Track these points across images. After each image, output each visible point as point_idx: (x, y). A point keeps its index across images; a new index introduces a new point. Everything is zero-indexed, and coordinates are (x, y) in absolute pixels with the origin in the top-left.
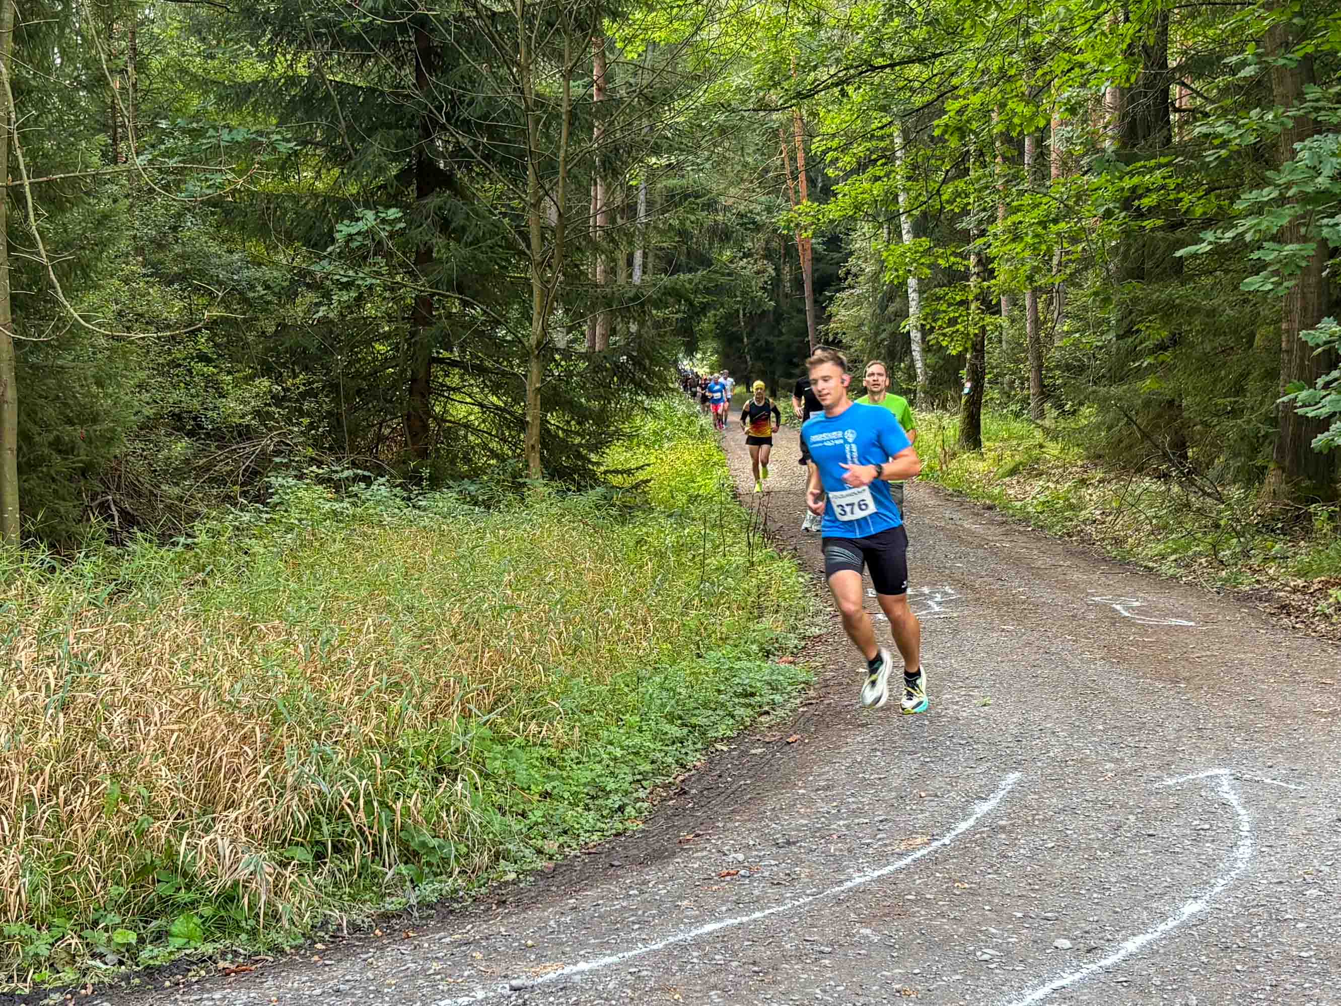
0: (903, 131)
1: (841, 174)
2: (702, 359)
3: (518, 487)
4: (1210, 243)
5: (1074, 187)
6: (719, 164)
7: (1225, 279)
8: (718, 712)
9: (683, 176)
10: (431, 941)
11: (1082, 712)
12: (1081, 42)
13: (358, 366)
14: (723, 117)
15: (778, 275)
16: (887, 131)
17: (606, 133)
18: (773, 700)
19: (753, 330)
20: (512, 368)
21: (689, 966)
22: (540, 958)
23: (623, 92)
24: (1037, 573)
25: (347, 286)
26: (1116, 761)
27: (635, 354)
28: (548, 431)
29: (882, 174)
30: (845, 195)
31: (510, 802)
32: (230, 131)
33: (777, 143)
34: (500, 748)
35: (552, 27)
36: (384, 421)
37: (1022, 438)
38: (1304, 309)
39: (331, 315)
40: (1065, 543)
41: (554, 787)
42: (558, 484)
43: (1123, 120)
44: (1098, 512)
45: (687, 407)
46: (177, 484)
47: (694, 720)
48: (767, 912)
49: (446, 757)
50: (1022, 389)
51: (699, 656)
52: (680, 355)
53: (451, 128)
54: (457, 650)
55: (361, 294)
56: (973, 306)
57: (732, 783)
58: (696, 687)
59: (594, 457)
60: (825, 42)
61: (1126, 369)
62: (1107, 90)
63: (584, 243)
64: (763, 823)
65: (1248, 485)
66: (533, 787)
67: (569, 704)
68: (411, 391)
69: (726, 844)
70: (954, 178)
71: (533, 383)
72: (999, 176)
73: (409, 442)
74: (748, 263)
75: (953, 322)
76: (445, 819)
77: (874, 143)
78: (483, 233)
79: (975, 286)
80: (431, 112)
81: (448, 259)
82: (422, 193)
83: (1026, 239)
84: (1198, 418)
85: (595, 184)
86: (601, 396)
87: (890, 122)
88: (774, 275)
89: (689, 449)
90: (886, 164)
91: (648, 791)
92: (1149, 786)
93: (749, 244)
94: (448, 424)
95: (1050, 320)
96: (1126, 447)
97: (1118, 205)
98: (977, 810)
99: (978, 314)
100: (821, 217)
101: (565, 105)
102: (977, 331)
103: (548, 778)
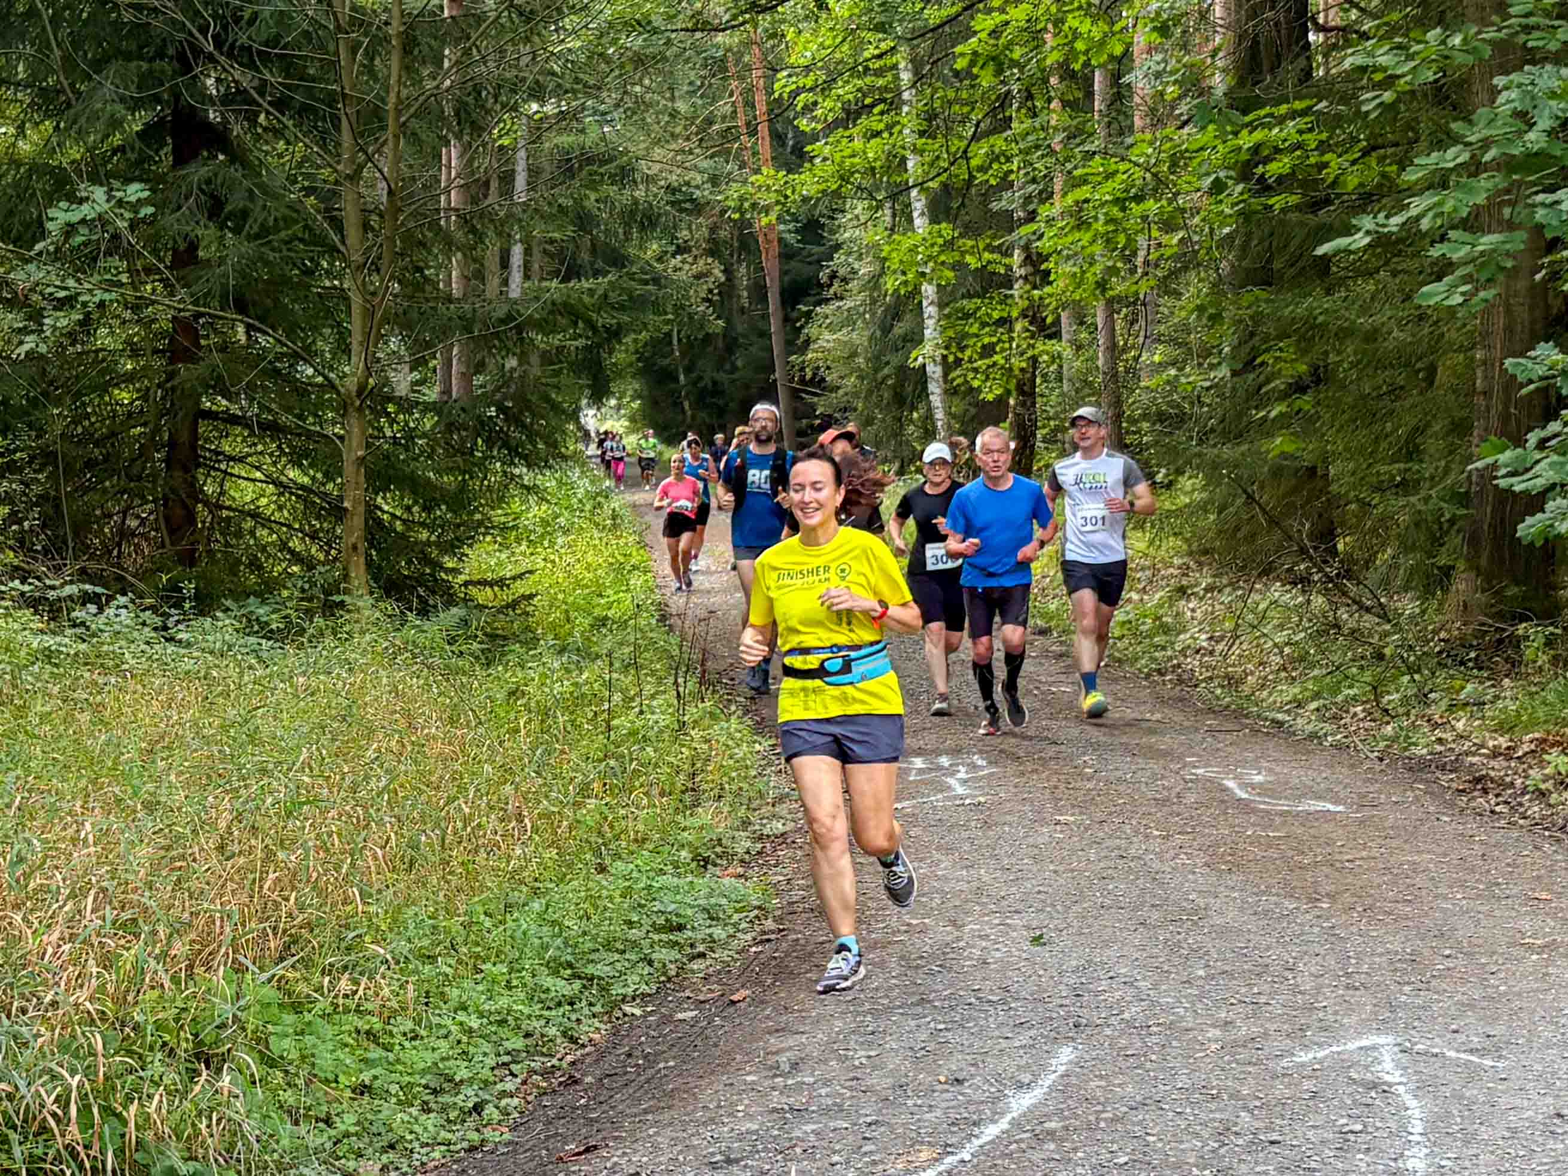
0: (913, 62)
1: (820, 127)
2: (619, 408)
3: (332, 608)
4: (1368, 233)
5: (1168, 145)
7: (1393, 284)
8: (627, 956)
9: (583, 131)
11: (1174, 948)
13: (86, 423)
14: (640, 42)
15: (728, 279)
16: (889, 61)
17: (461, 65)
18: (710, 935)
19: (693, 363)
20: (322, 424)
23: (490, 3)
25: (67, 303)
26: (1225, 1025)
27: (510, 403)
28: (379, 522)
29: (881, 126)
30: (825, 159)
31: (306, 1101)
33: (725, 79)
34: (289, 1018)
36: (129, 507)
38: (1509, 329)
39: (43, 349)
40: (1153, 684)
41: (375, 1078)
42: (391, 606)
43: (1239, 44)
44: (1204, 637)
45: (592, 482)
47: (590, 970)
49: (208, 1034)
51: (602, 869)
52: (584, 402)
53: (222, 59)
54: (228, 866)
55: (88, 315)
56: (1018, 327)
57: (647, 1066)
58: (595, 919)
59: (448, 561)
61: (1245, 421)
63: (430, 235)
64: (693, 1130)
65: (1427, 593)
66: (342, 1078)
67: (403, 947)
68: (167, 460)
70: (987, 133)
72: (1055, 129)
73: (167, 540)
74: (683, 262)
75: (988, 351)
76: (205, 1131)
77: (868, 80)
78: (276, 220)
79: (1021, 297)
80: (191, 34)
81: (222, 261)
82: (181, 159)
83: (1095, 226)
84: (1352, 494)
85: (447, 143)
86: (459, 468)
87: (893, 48)
88: (723, 279)
89: (595, 546)
90: (888, 111)
91: (519, 1080)
92: (1271, 1065)
93: (684, 234)
94: (225, 513)
95: (1133, 347)
96: (1245, 538)
97: (1232, 173)
98: (1014, 1105)
99: (1025, 339)
100: (789, 193)
101: (395, 23)
102: (1024, 365)
103: (367, 1062)
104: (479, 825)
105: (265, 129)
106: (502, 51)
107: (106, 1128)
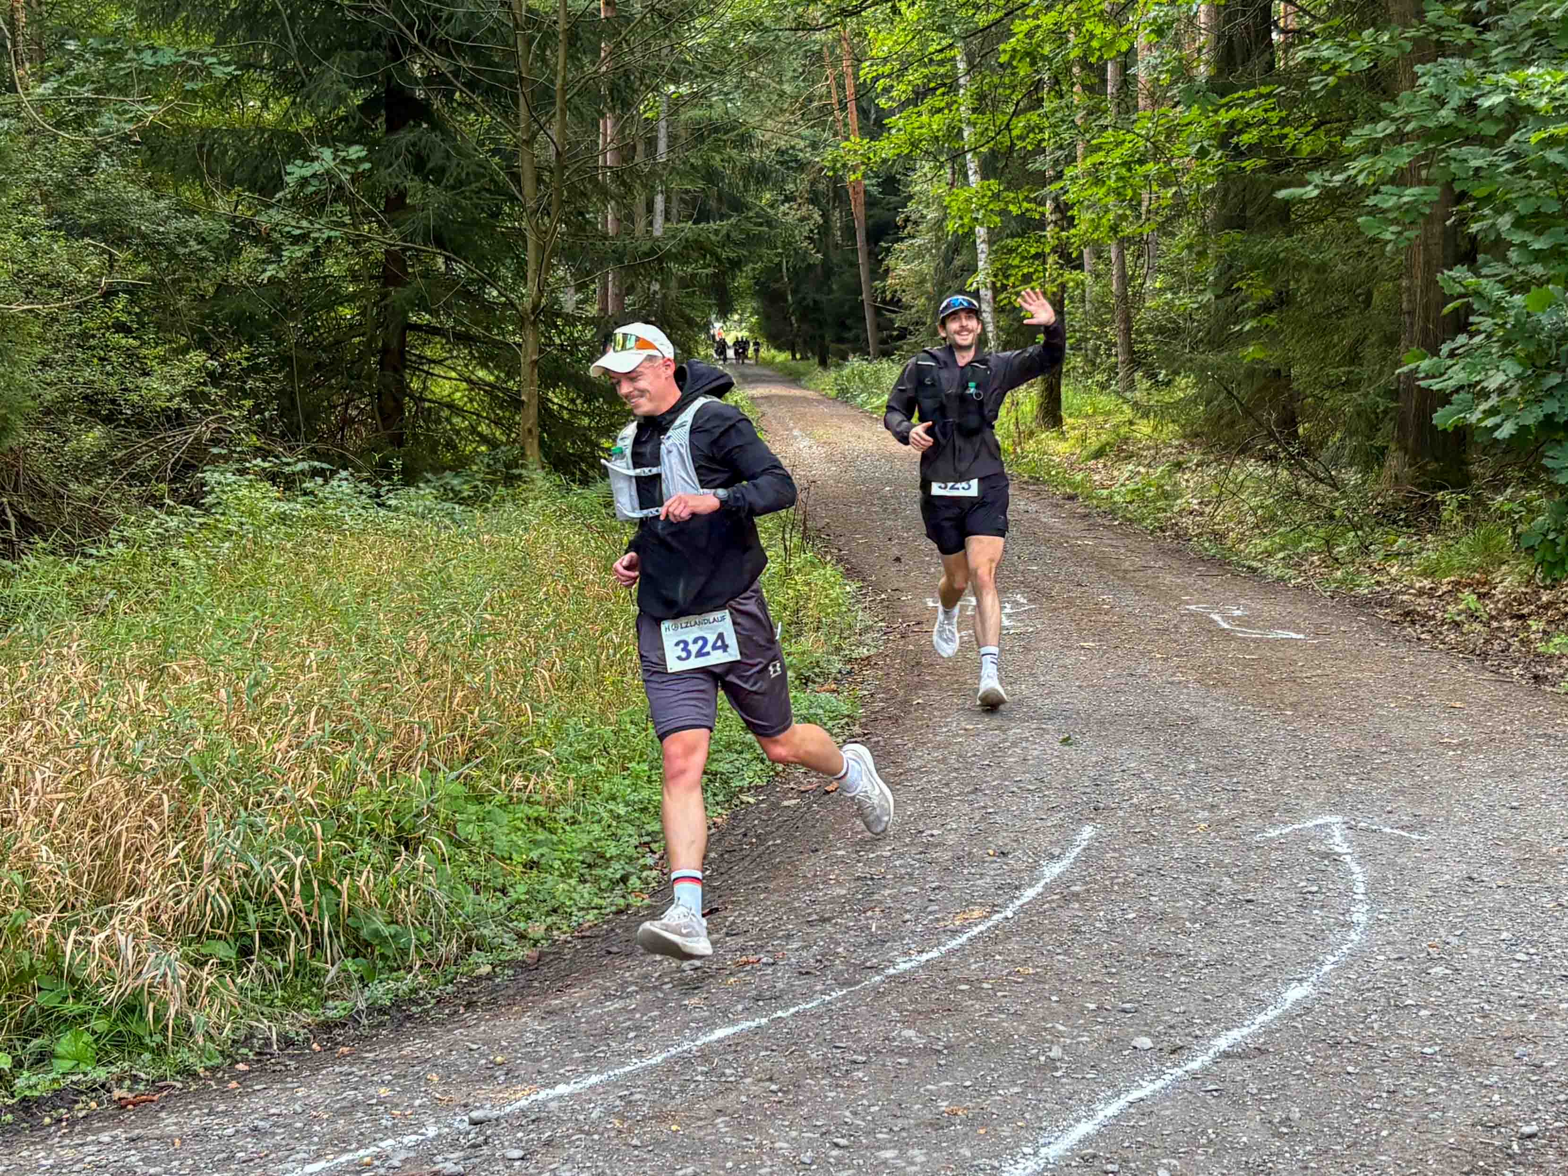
0: (967, 54)
1: (895, 105)
2: (740, 321)
3: (511, 480)
4: (1317, 186)
5: (1162, 121)
6: (751, 93)
7: (1338, 228)
8: (744, 756)
9: (710, 107)
11: (1172, 748)
13: (317, 334)
14: (754, 38)
15: (825, 222)
16: (949, 54)
17: (614, 55)
19: (798, 286)
20: (504, 337)
21: (692, 1086)
22: (510, 1079)
24: (1125, 577)
25: (303, 238)
26: (1211, 808)
28: (549, 411)
29: (943, 104)
30: (899, 130)
31: (486, 875)
32: (155, 53)
33: (821, 67)
34: (476, 808)
36: (351, 400)
37: (1109, 414)
38: (1427, 263)
39: (282, 275)
40: (1156, 539)
41: (542, 855)
42: (560, 475)
43: (1218, 43)
44: (1196, 501)
46: (89, 482)
48: (792, 1010)
49: (407, 822)
50: (1109, 356)
52: (712, 318)
53: (425, 49)
54: (423, 689)
55: (317, 249)
56: (1050, 260)
57: (757, 845)
59: (605, 443)
61: (1226, 333)
62: (1200, 8)
63: (589, 187)
65: (1366, 468)
66: (514, 856)
67: (565, 750)
68: (381, 363)
69: (748, 923)
70: (1025, 111)
72: (1077, 107)
73: (381, 426)
74: (790, 208)
75: (1027, 278)
76: (404, 900)
77: (932, 69)
78: (468, 174)
79: (1052, 237)
80: (400, 30)
81: (425, 206)
82: (393, 126)
83: (1109, 182)
84: (1308, 392)
85: (603, 115)
87: (952, 44)
88: (821, 222)
90: (948, 93)
91: (657, 856)
92: (1248, 839)
93: (790, 187)
94: (427, 404)
95: (1139, 276)
96: (1227, 425)
97: (1214, 142)
98: (1047, 873)
99: (1055, 269)
100: (871, 156)
101: (561, 22)
103: (535, 843)
104: (627, 652)
105: (460, 104)
106: (647, 44)
107: (324, 899)
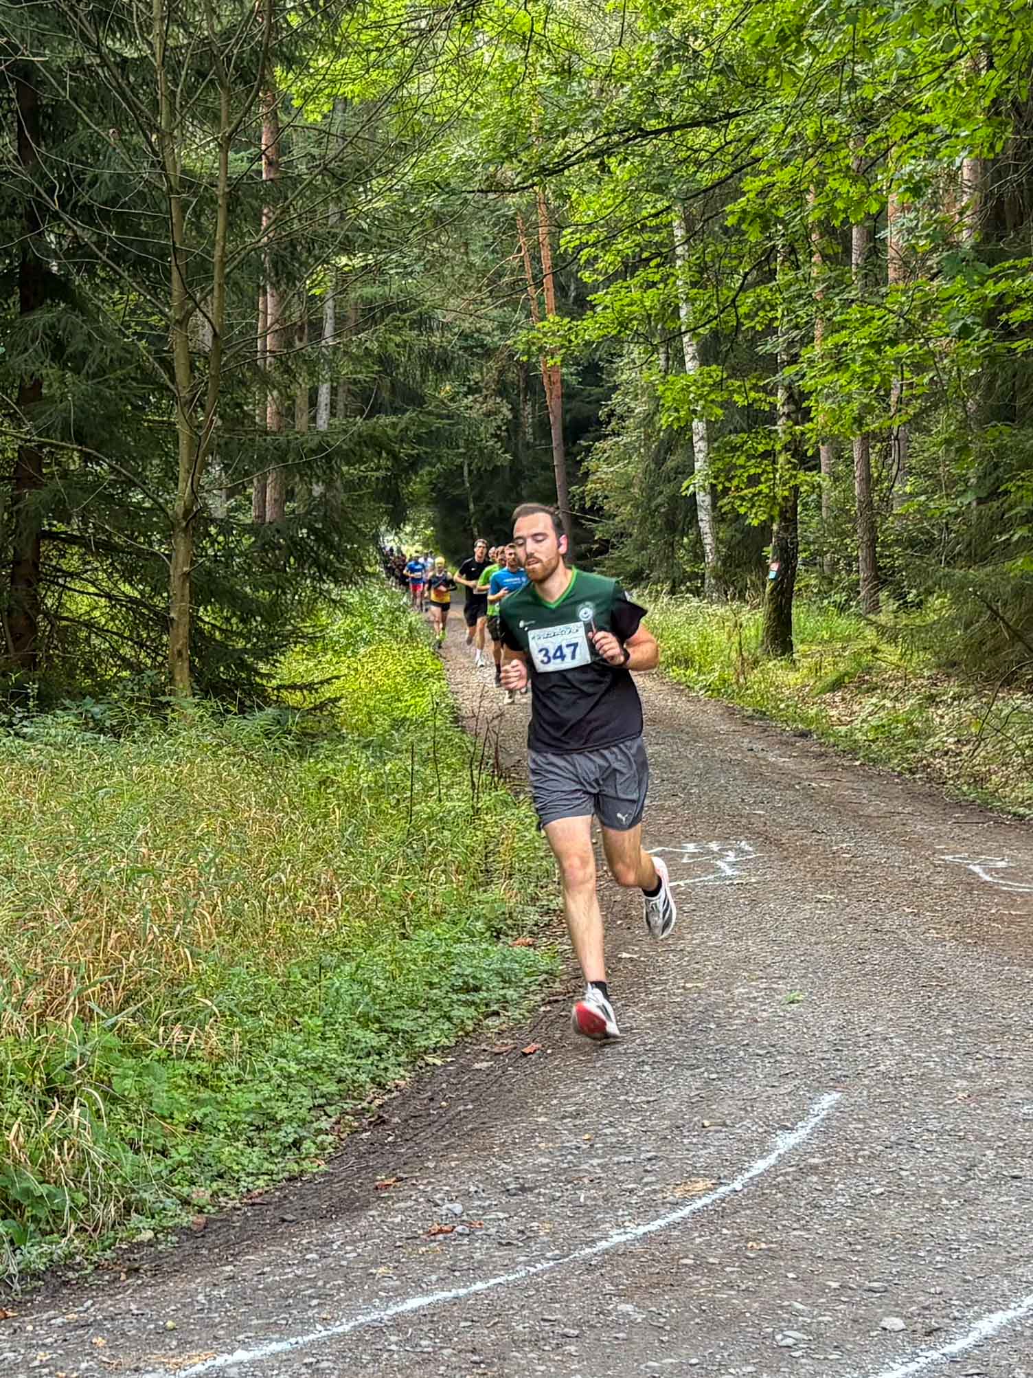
0: (686, 220)
1: (601, 278)
2: (413, 534)
3: (158, 708)
5: (920, 294)
6: (433, 266)
8: (429, 1013)
9: (385, 283)
10: (37, 1323)
11: (924, 1010)
12: (927, 96)
14: (439, 202)
15: (515, 417)
16: (664, 219)
17: (278, 223)
18: (504, 996)
20: (151, 545)
21: (385, 1355)
22: (183, 1345)
23: (303, 168)
24: (868, 823)
26: (971, 1077)
27: (319, 526)
28: (200, 632)
29: (657, 278)
30: (606, 307)
31: (145, 1134)
33: (513, 236)
34: (132, 1062)
35: (204, 77)
37: (848, 639)
40: (905, 782)
41: (206, 1115)
42: (213, 703)
43: (985, 203)
44: (951, 740)
45: (391, 599)
47: (396, 1024)
48: (492, 1282)
49: (59, 1073)
50: (849, 572)
51: (404, 936)
52: (383, 529)
53: (66, 217)
54: (74, 929)
56: (781, 459)
57: (447, 1110)
58: (400, 980)
59: (263, 668)
60: (578, 97)
61: (990, 544)
62: (965, 163)
63: (248, 374)
64: (489, 1163)
66: (176, 1115)
67: (229, 1001)
68: (12, 577)
69: (439, 1191)
70: (756, 284)
71: (179, 567)
72: (817, 281)
73: (11, 648)
74: (475, 401)
75: (753, 481)
76: (57, 1157)
77: (646, 236)
78: (111, 361)
79: (784, 432)
80: (39, 195)
81: (63, 397)
82: (28, 306)
83: (853, 366)
85: (264, 293)
86: (273, 583)
87: (669, 208)
88: (510, 417)
89: (393, 656)
90: (663, 265)
91: (333, 1120)
93: (476, 376)
94: (64, 623)
95: (886, 478)
96: (991, 651)
97: (978, 320)
98: (780, 1144)
99: (788, 470)
100: (572, 337)
101: (220, 185)
102: (786, 493)
103: (198, 1102)
104: (295, 897)
105: (102, 280)
